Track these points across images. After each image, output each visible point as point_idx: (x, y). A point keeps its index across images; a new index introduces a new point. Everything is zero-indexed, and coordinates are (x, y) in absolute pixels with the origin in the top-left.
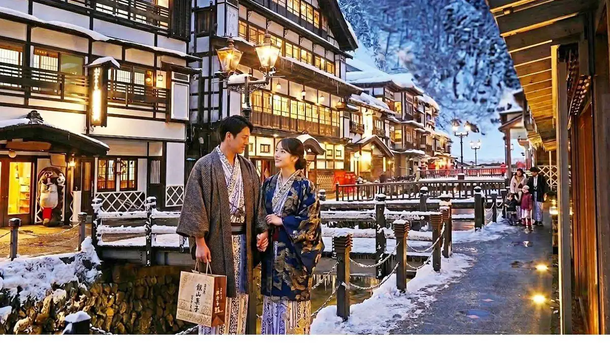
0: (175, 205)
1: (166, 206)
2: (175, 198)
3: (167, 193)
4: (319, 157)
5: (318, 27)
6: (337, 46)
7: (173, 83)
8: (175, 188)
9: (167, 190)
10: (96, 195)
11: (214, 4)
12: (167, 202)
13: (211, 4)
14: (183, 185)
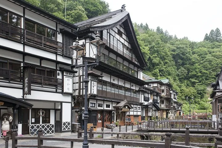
0: (67, 130)
1: (62, 130)
2: (67, 127)
3: (63, 125)
4: (130, 110)
5: (131, 56)
6: (139, 64)
7: (64, 77)
8: (67, 122)
9: (63, 123)
10: (31, 125)
11: (84, 43)
12: (63, 129)
13: (83, 43)
14: (70, 121)
